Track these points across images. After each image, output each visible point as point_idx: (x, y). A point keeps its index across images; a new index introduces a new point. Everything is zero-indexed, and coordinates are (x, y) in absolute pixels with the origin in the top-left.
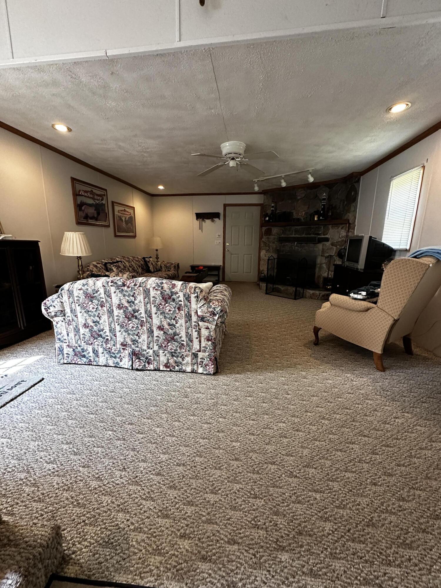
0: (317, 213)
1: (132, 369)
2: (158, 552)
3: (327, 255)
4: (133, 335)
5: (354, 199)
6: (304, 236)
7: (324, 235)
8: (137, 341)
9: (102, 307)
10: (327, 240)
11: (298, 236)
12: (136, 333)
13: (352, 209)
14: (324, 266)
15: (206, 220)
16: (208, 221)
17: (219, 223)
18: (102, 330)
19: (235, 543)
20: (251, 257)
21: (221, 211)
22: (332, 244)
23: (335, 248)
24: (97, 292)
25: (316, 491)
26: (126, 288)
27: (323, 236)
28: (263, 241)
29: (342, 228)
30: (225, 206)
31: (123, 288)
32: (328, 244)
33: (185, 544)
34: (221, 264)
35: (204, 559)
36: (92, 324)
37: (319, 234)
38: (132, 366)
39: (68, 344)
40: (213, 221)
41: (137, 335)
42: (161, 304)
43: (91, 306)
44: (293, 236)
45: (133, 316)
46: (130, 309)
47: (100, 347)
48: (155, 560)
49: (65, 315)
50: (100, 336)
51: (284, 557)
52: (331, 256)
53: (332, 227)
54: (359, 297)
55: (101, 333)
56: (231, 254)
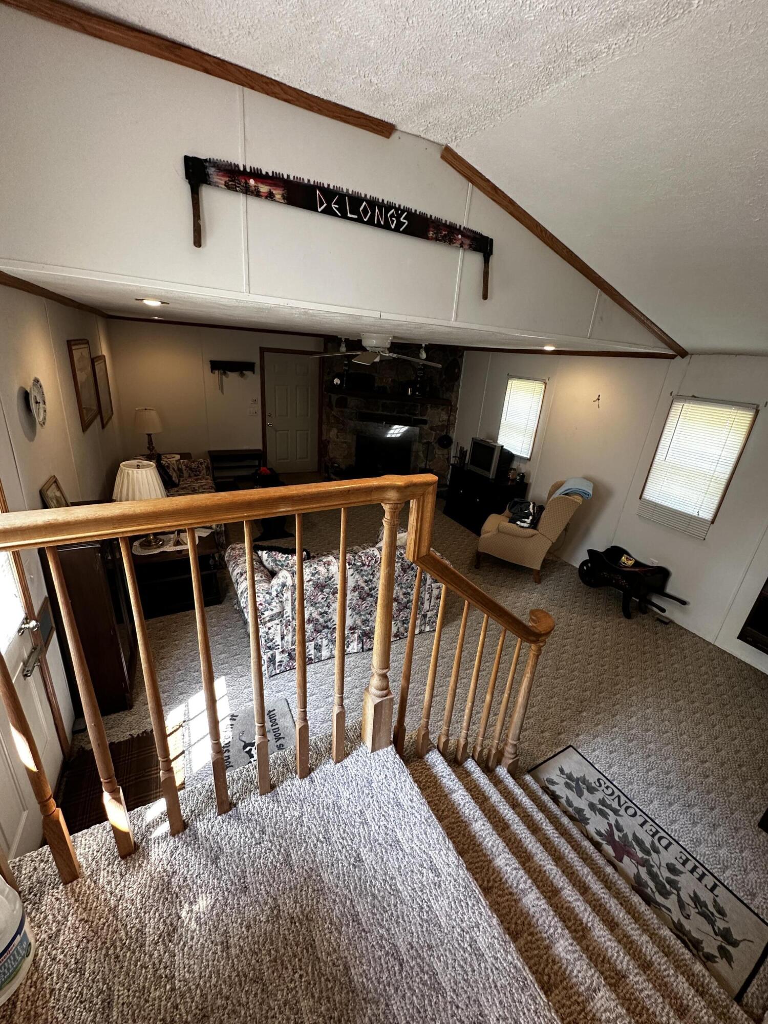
0: (412, 384)
1: (363, 651)
2: (540, 744)
3: (425, 441)
4: (364, 615)
5: (457, 377)
6: (395, 414)
7: (421, 416)
8: (368, 621)
9: (333, 594)
10: (425, 422)
11: (385, 413)
12: (369, 611)
13: (455, 389)
14: (421, 454)
15: (229, 373)
16: (233, 376)
17: (253, 379)
18: (330, 620)
19: (564, 721)
20: (307, 434)
21: (256, 359)
22: (431, 428)
23: (434, 433)
24: (330, 579)
25: (571, 681)
26: (365, 568)
27: (420, 418)
28: (333, 415)
29: (442, 410)
30: (263, 351)
31: (362, 568)
32: (426, 427)
33: (547, 734)
34: (260, 447)
35: (559, 734)
36: (318, 617)
37: (415, 415)
38: (362, 648)
39: (281, 650)
40: (242, 375)
41: (370, 614)
42: (399, 576)
43: (322, 596)
44: (380, 412)
45: (368, 595)
46: (366, 588)
47: (324, 640)
48: (543, 747)
49: (282, 617)
50: (327, 627)
51: (584, 714)
52: (428, 443)
53: (431, 407)
54: (526, 525)
55: (329, 623)
56: (276, 431)
